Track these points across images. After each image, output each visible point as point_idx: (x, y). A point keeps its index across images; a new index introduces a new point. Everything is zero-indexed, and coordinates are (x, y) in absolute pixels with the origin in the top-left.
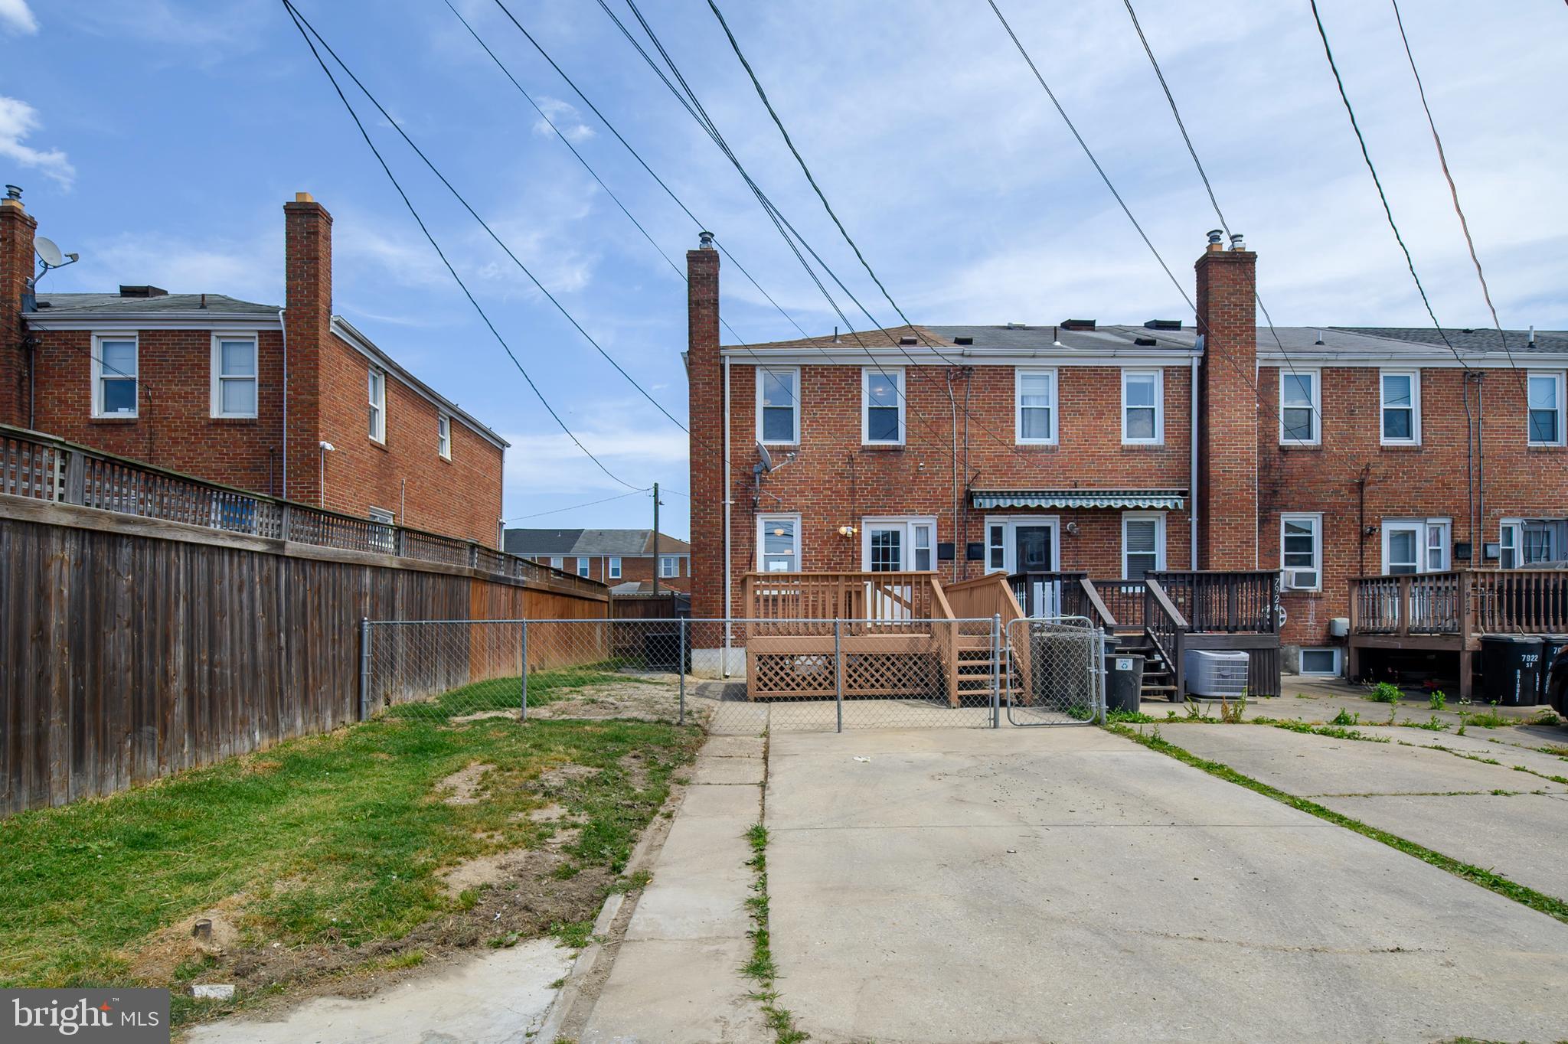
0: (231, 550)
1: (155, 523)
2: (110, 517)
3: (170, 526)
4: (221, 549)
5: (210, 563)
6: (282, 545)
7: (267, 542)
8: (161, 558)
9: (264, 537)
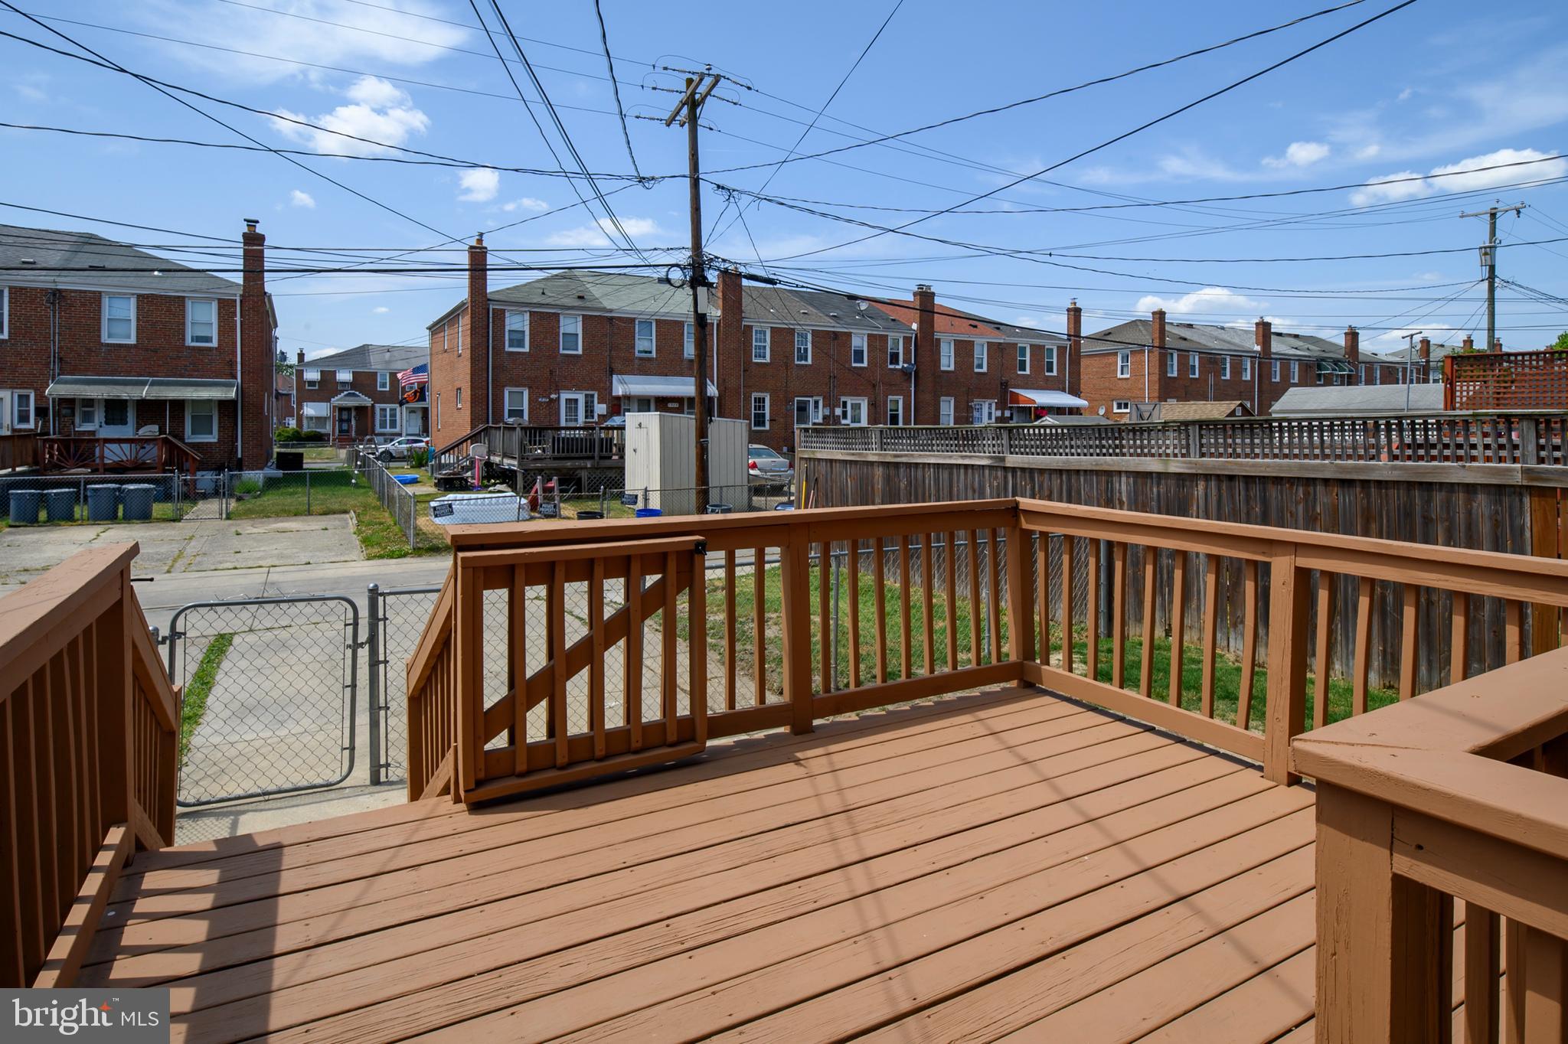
0: (966, 466)
1: (912, 455)
2: (891, 455)
3: (920, 455)
4: (959, 466)
5: (951, 474)
6: (1003, 459)
7: (991, 458)
8: (920, 472)
9: (987, 454)
